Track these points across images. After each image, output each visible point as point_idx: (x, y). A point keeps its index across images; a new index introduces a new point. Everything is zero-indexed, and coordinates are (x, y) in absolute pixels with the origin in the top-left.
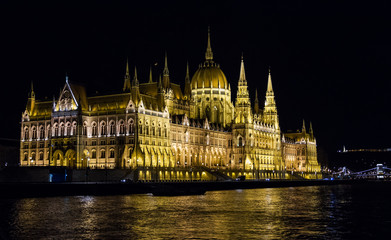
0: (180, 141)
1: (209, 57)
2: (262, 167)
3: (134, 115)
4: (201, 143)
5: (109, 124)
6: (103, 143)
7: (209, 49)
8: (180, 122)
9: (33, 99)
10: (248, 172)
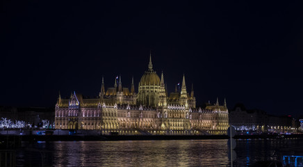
0: (125, 117)
1: (151, 67)
2: (172, 128)
3: (101, 108)
4: (137, 117)
5: (91, 111)
6: (89, 119)
7: (151, 63)
8: (125, 108)
9: (60, 98)
10: (162, 130)
